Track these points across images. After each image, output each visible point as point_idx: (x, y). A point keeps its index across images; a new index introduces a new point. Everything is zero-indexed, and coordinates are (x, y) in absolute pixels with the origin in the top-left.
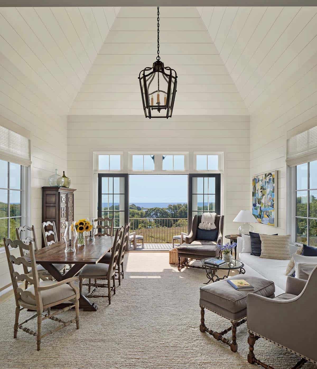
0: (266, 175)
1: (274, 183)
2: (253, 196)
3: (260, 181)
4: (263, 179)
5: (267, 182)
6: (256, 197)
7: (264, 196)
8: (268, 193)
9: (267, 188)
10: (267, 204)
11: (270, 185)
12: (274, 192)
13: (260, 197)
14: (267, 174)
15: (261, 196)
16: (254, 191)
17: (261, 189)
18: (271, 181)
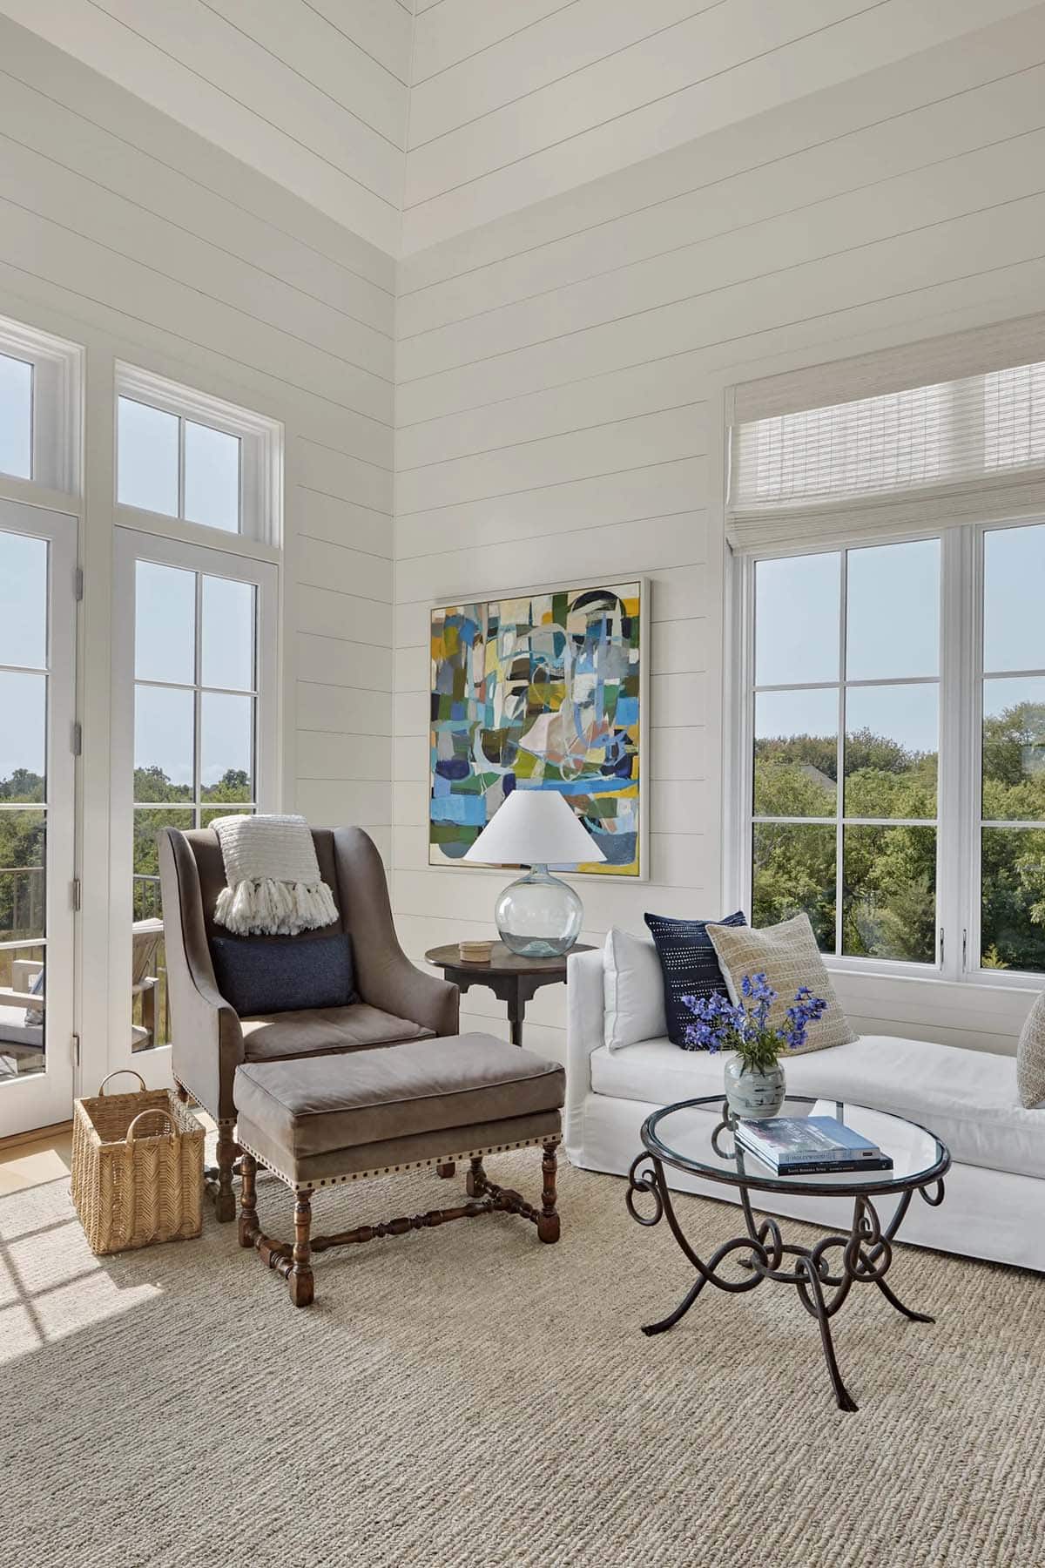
0: (559, 600)
1: (636, 645)
2: (434, 717)
3: (508, 630)
4: (537, 621)
5: (569, 639)
6: (465, 725)
7: (544, 720)
8: (580, 695)
9: (568, 668)
10: (576, 761)
11: (596, 656)
12: (636, 693)
13: (504, 719)
14: (571, 599)
15: (519, 717)
16: (447, 691)
17: (513, 678)
18: (609, 633)
